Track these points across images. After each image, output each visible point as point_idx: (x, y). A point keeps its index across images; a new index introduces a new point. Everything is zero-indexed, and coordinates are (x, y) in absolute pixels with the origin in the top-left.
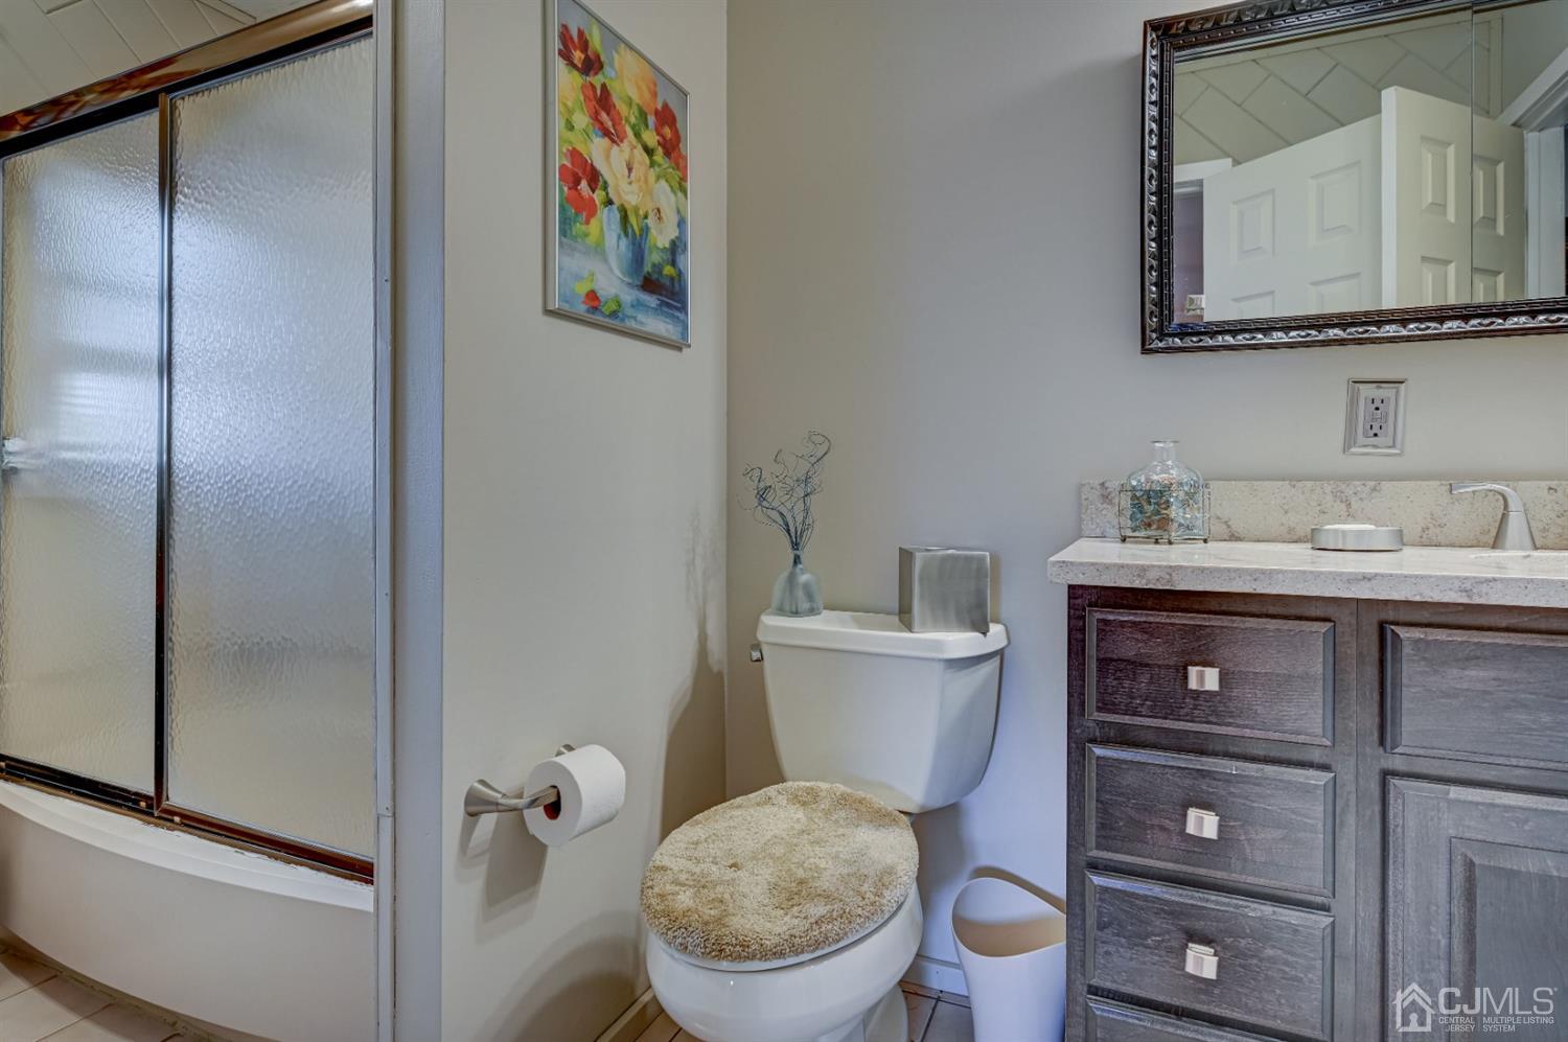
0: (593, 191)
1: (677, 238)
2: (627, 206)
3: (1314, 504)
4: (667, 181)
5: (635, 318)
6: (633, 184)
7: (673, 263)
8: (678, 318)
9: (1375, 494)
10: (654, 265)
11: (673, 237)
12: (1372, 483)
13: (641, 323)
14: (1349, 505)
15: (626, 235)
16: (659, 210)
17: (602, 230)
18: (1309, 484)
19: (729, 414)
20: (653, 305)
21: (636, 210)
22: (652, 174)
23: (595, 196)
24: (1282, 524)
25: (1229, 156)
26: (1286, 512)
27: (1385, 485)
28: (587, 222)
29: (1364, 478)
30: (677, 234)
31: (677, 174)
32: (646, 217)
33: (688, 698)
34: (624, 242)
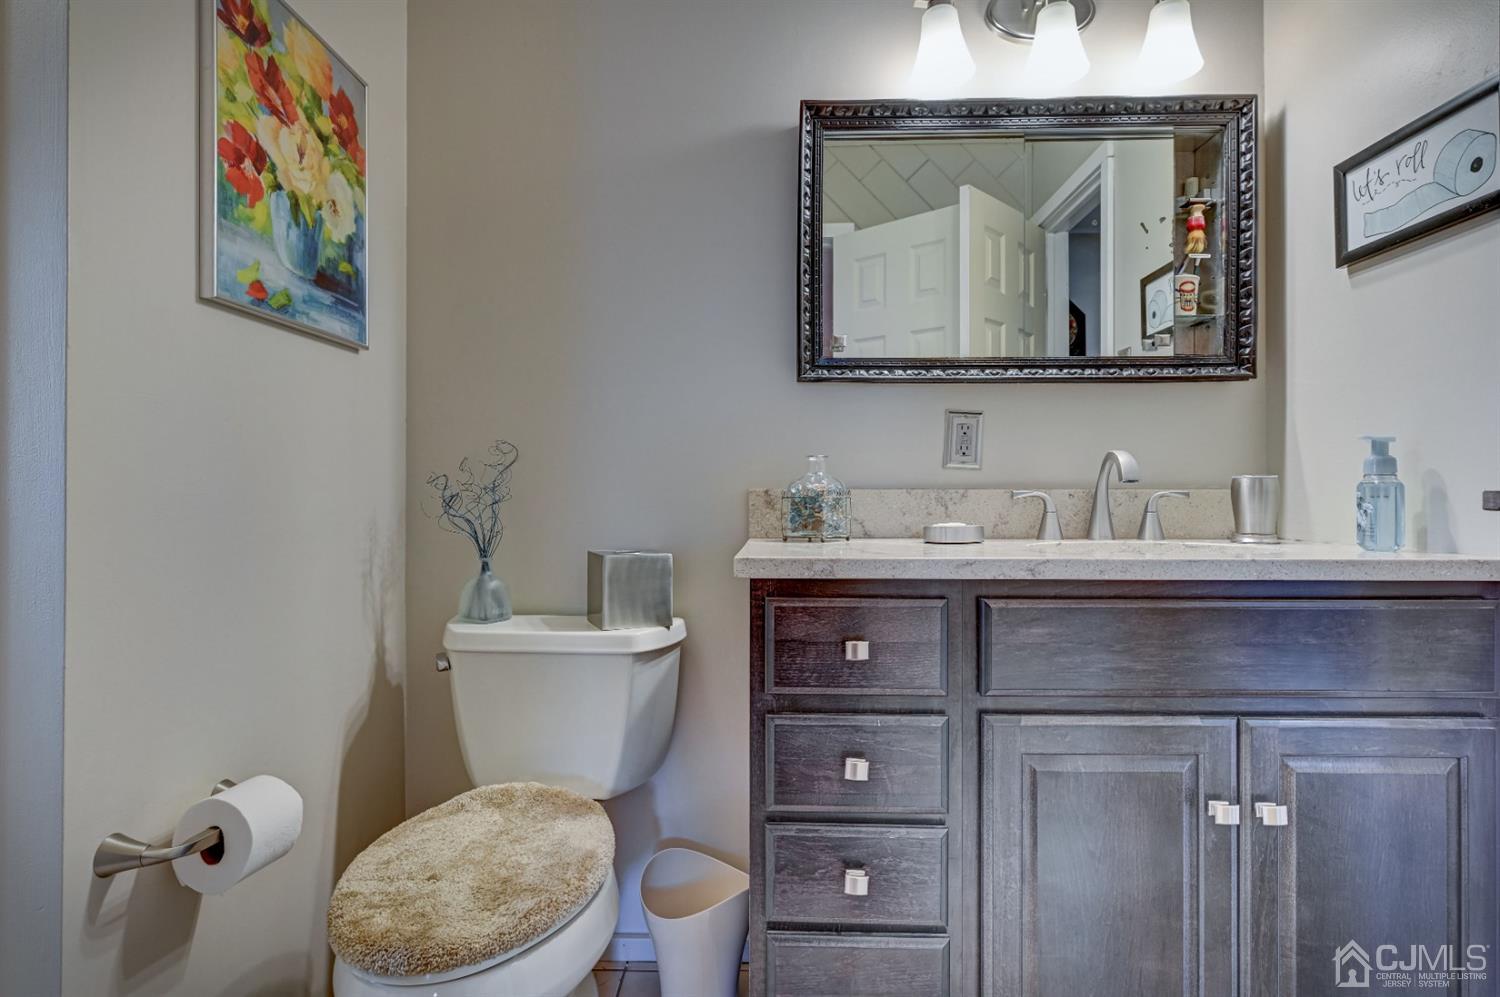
0: (259, 174)
1: (354, 234)
2: (297, 192)
3: (923, 507)
4: (343, 173)
5: (307, 315)
6: (305, 171)
7: (350, 261)
8: (354, 317)
9: (964, 499)
10: (328, 260)
11: (350, 233)
12: (962, 491)
13: (315, 321)
14: (947, 508)
15: (298, 224)
16: (334, 202)
17: (269, 215)
18: (920, 491)
19: (408, 420)
20: (328, 302)
21: (309, 199)
22: (326, 163)
23: (261, 178)
24: (901, 524)
25: (852, 221)
26: (904, 514)
27: (971, 492)
28: (252, 205)
29: (956, 487)
30: (354, 230)
31: (353, 168)
32: (320, 208)
33: (365, 715)
34: (294, 232)
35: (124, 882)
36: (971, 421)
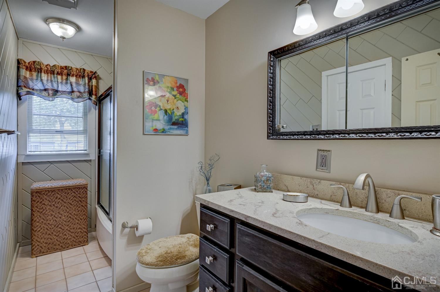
0: (156, 109)
1: (184, 112)
2: (166, 109)
3: (306, 184)
4: (181, 100)
5: (169, 132)
6: (169, 104)
7: (183, 118)
8: (184, 129)
9: (319, 184)
10: (176, 119)
11: (183, 112)
12: (319, 180)
13: (172, 132)
14: (313, 186)
15: (166, 115)
16: (178, 107)
17: (159, 115)
18: (305, 179)
19: (205, 148)
20: (176, 128)
21: (170, 109)
22: (175, 100)
23: (157, 109)
24: (299, 189)
26: (300, 186)
27: (322, 181)
28: (154, 115)
29: (317, 178)
30: (184, 111)
31: (184, 98)
32: (173, 110)
34: (166, 117)
35: (127, 230)
36: (325, 153)
